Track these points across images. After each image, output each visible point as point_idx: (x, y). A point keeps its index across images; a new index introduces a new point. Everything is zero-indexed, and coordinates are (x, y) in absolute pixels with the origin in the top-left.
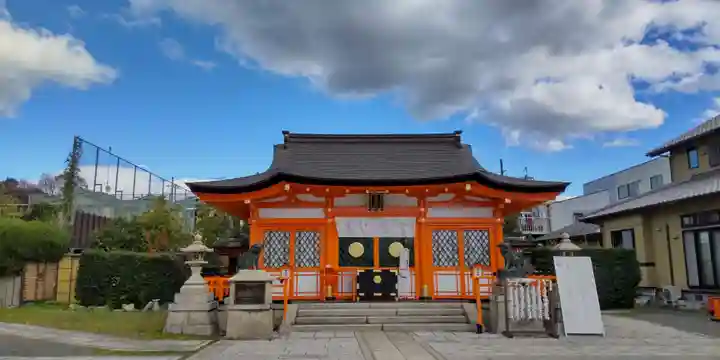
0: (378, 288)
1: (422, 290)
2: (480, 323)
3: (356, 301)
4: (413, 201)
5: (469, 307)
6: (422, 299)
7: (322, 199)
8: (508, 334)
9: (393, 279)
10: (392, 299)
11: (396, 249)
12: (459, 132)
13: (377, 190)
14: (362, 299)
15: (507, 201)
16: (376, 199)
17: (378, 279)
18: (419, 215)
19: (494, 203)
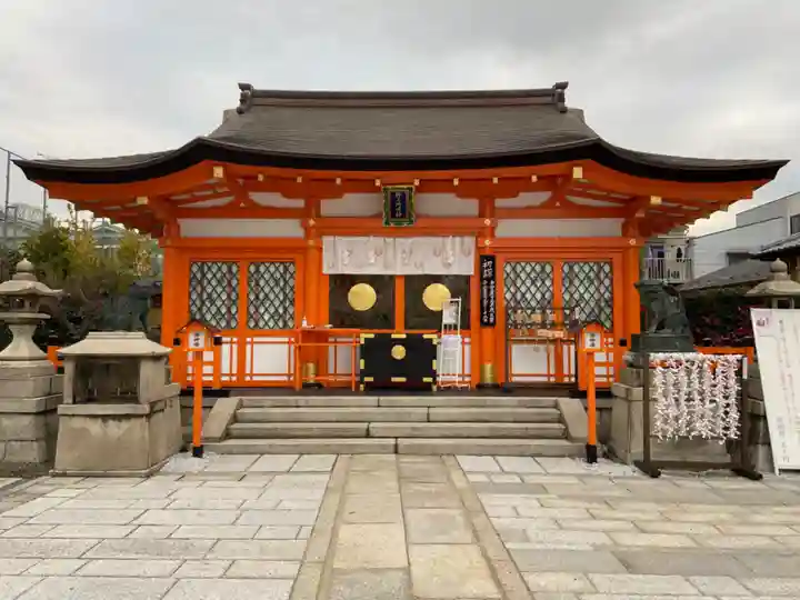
0: (399, 367)
1: (482, 372)
2: (594, 442)
3: (357, 393)
4: (470, 206)
5: (570, 406)
6: (481, 388)
7: (300, 203)
8: (650, 469)
9: (430, 351)
10: (425, 389)
11: (436, 297)
12: (563, 86)
14: (371, 389)
15: (656, 200)
16: (398, 200)
17: (399, 352)
18: (480, 234)
19: (625, 208)
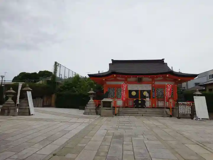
0: (140, 104)
1: (153, 106)
2: (171, 114)
3: (133, 108)
4: (151, 80)
5: (168, 110)
6: (153, 108)
7: (124, 79)
8: (179, 118)
9: (144, 102)
10: (144, 108)
11: (146, 94)
12: (164, 59)
13: (140, 76)
14: (135, 107)
15: (180, 80)
16: (140, 79)
17: (140, 102)
18: (152, 84)
19: (175, 80)
